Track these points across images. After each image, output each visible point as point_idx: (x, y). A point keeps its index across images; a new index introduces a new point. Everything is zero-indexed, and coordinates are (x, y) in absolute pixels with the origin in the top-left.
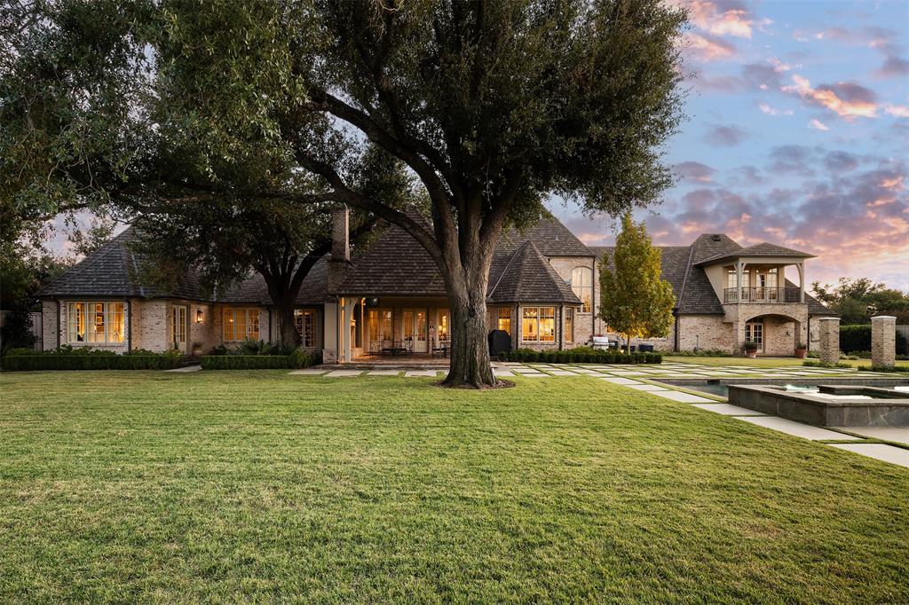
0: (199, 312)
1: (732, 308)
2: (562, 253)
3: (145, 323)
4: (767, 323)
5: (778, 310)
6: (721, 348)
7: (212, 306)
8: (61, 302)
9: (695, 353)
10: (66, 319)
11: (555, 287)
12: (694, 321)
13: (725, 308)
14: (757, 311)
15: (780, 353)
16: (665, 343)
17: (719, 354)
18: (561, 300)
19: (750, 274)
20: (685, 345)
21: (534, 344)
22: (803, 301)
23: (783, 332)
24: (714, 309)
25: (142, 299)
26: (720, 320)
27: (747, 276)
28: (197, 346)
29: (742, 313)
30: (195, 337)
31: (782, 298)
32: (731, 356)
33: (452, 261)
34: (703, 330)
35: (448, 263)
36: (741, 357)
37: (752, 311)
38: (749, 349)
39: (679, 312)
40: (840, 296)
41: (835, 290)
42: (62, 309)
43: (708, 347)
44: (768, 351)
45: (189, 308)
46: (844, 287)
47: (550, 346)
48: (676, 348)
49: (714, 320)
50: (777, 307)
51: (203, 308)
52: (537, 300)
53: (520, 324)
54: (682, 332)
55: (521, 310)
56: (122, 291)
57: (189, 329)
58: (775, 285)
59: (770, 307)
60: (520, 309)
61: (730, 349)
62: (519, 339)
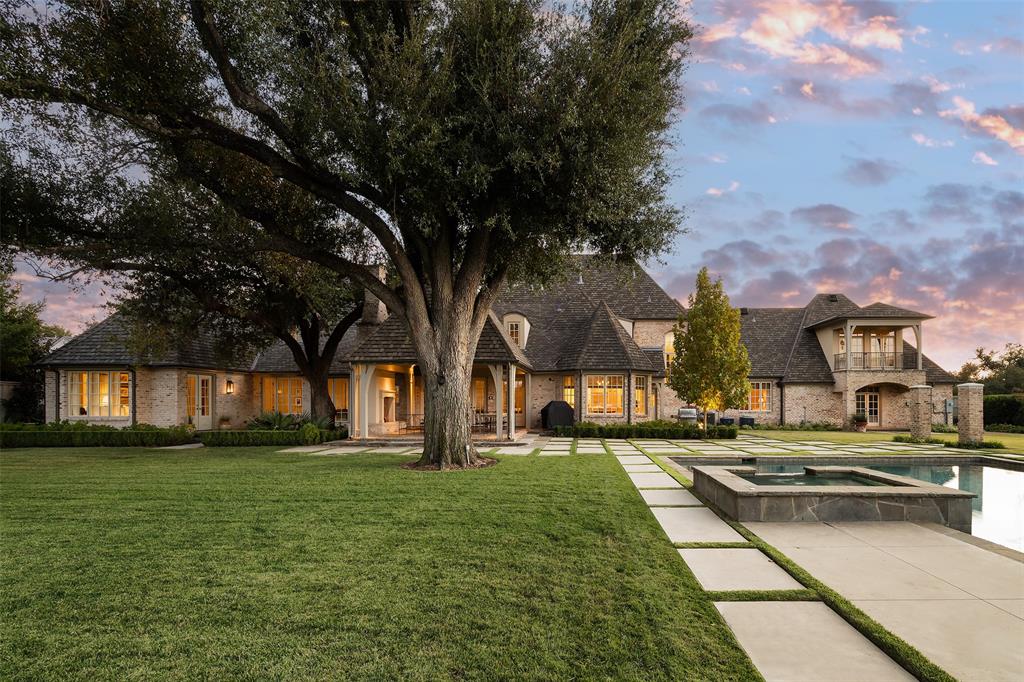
0: (229, 383)
1: (841, 375)
2: (653, 316)
3: (154, 394)
4: (883, 392)
5: (892, 378)
6: (832, 421)
7: (250, 376)
8: (61, 371)
9: (803, 427)
10: (67, 390)
11: (625, 353)
12: (801, 391)
13: (835, 376)
14: (869, 380)
15: (898, 427)
16: (770, 416)
17: (828, 428)
18: (628, 367)
19: (863, 337)
20: (791, 418)
21: (599, 417)
22: (920, 367)
23: (901, 402)
24: (824, 378)
25: (152, 368)
26: (829, 389)
27: (860, 340)
28: (224, 420)
29: (851, 382)
30: (222, 410)
31: (900, 365)
32: (840, 430)
33: (416, 319)
34: (811, 400)
35: (412, 322)
36: (851, 431)
37: (863, 379)
38: (858, 422)
39: (784, 381)
40: (1006, 363)
41: (1001, 357)
42: (62, 380)
43: (816, 420)
44: (885, 425)
45: (214, 378)
46: (1011, 354)
47: (618, 418)
48: (782, 421)
49: (824, 390)
50: (891, 375)
51: (236, 378)
52: (602, 367)
53: (583, 394)
54: (788, 404)
55: (585, 380)
56: (125, 359)
57: (214, 402)
58: (892, 349)
59: (883, 375)
60: (583, 378)
61: (839, 422)
62: (583, 411)
